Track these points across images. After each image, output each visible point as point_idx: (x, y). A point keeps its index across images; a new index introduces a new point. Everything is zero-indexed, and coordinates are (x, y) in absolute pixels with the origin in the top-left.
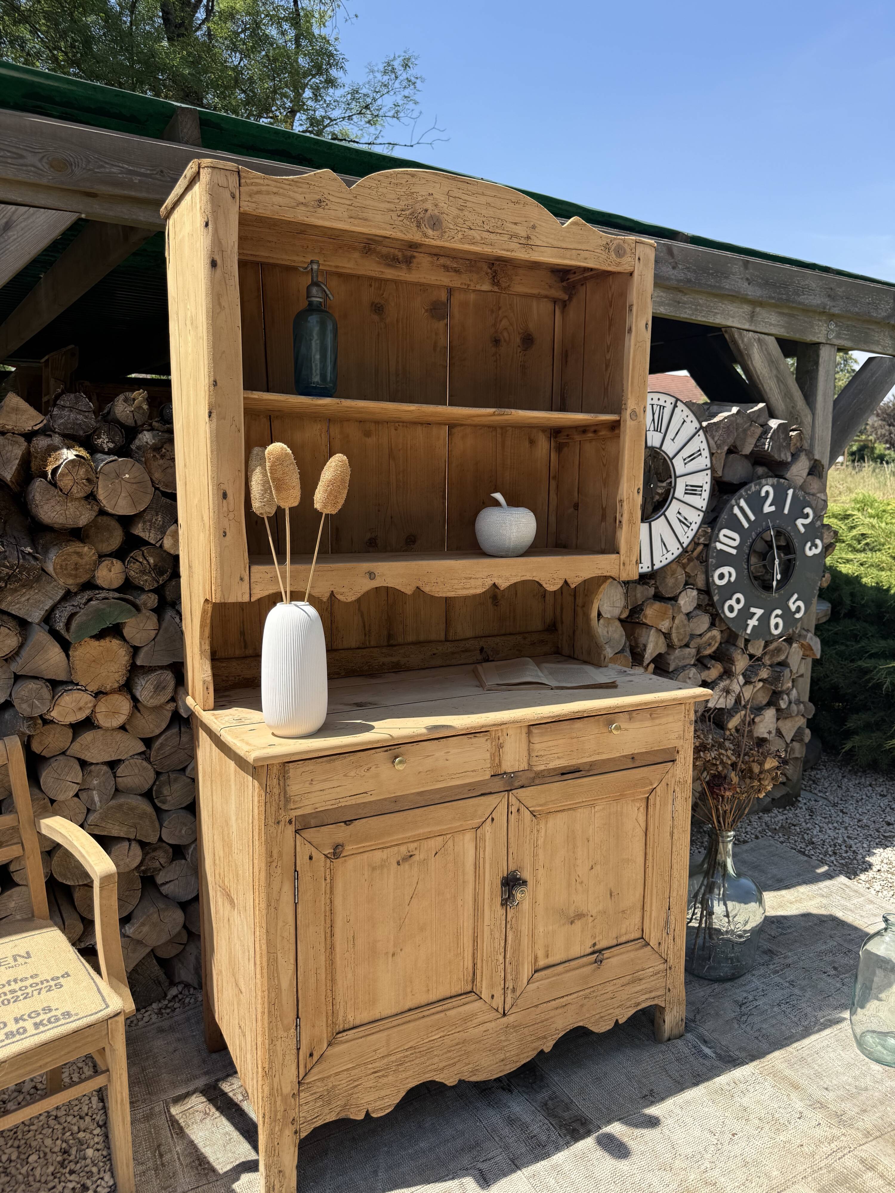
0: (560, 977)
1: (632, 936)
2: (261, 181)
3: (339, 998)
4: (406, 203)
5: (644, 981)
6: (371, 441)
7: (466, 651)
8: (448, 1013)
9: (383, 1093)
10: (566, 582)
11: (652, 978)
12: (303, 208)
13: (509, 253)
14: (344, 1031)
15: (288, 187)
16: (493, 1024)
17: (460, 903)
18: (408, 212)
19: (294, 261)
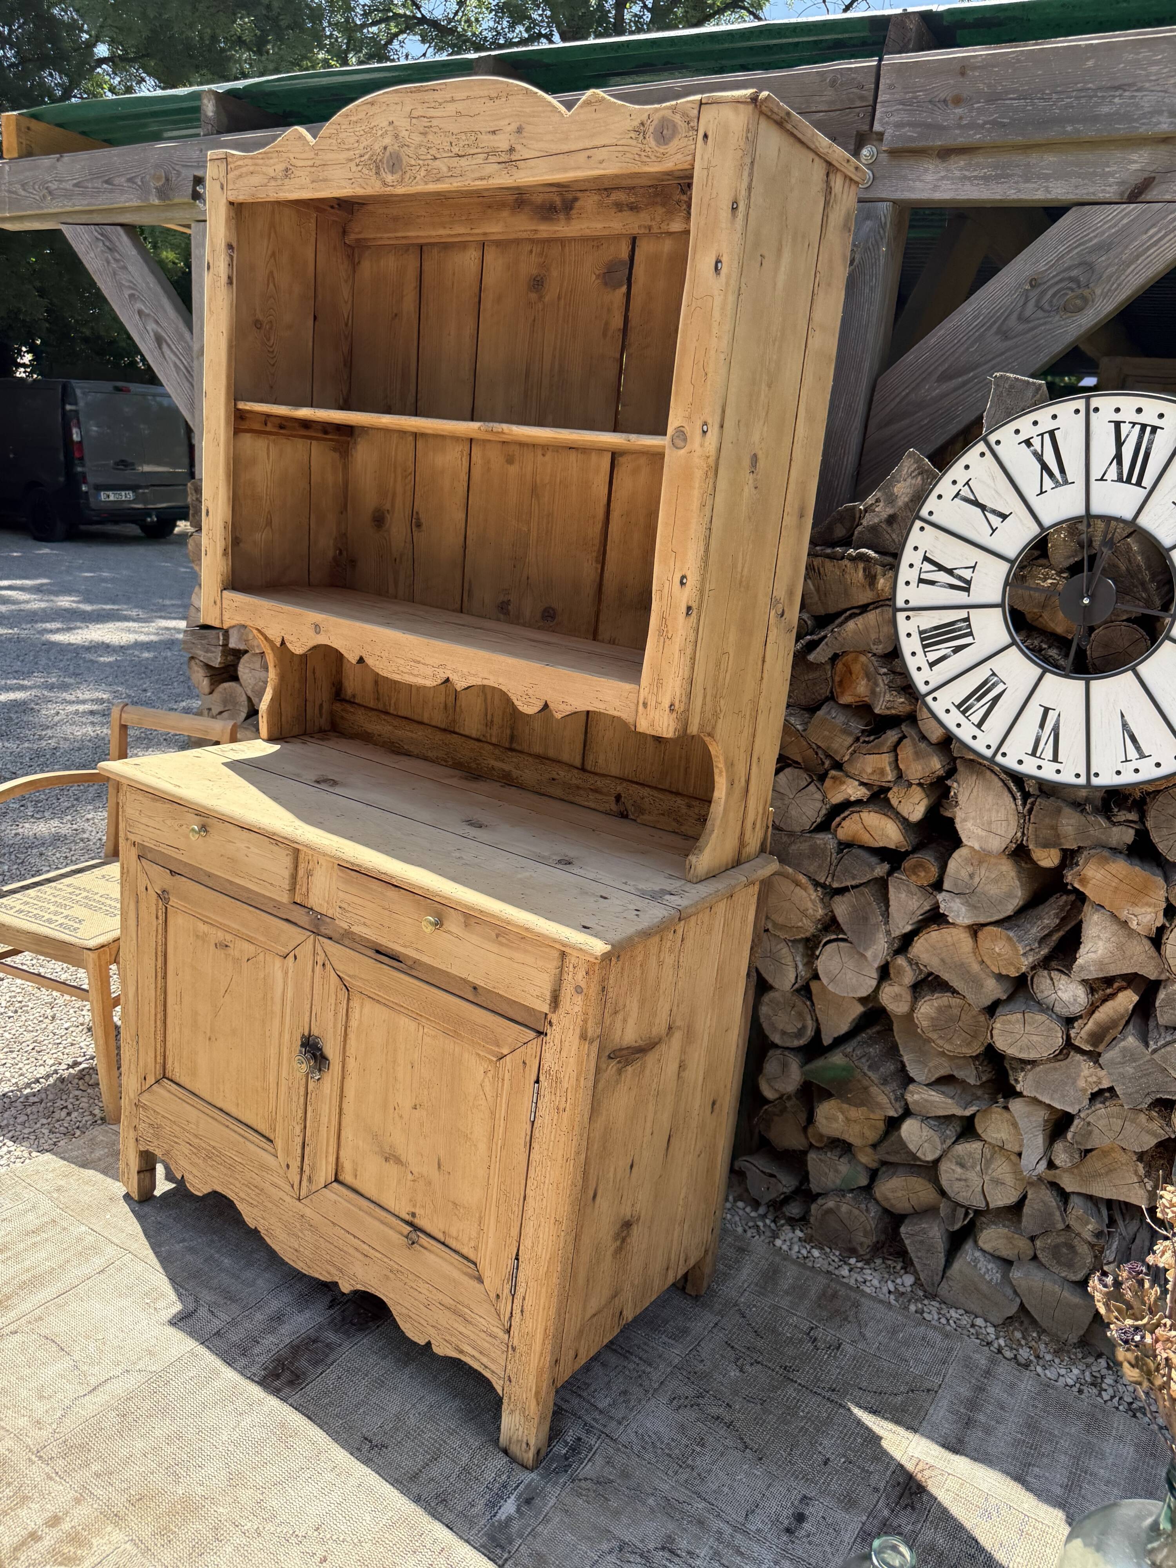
0: (361, 1213)
1: (465, 1251)
2: (240, 163)
3: (169, 1044)
4: (365, 143)
5: (471, 1327)
6: (513, 470)
7: (596, 791)
8: (247, 1143)
9: (195, 1172)
10: (546, 706)
11: (483, 1335)
12: (273, 183)
13: (484, 182)
14: (171, 1081)
15: (261, 162)
16: (288, 1199)
17: (268, 1034)
18: (366, 157)
19: (441, 236)
